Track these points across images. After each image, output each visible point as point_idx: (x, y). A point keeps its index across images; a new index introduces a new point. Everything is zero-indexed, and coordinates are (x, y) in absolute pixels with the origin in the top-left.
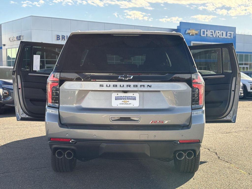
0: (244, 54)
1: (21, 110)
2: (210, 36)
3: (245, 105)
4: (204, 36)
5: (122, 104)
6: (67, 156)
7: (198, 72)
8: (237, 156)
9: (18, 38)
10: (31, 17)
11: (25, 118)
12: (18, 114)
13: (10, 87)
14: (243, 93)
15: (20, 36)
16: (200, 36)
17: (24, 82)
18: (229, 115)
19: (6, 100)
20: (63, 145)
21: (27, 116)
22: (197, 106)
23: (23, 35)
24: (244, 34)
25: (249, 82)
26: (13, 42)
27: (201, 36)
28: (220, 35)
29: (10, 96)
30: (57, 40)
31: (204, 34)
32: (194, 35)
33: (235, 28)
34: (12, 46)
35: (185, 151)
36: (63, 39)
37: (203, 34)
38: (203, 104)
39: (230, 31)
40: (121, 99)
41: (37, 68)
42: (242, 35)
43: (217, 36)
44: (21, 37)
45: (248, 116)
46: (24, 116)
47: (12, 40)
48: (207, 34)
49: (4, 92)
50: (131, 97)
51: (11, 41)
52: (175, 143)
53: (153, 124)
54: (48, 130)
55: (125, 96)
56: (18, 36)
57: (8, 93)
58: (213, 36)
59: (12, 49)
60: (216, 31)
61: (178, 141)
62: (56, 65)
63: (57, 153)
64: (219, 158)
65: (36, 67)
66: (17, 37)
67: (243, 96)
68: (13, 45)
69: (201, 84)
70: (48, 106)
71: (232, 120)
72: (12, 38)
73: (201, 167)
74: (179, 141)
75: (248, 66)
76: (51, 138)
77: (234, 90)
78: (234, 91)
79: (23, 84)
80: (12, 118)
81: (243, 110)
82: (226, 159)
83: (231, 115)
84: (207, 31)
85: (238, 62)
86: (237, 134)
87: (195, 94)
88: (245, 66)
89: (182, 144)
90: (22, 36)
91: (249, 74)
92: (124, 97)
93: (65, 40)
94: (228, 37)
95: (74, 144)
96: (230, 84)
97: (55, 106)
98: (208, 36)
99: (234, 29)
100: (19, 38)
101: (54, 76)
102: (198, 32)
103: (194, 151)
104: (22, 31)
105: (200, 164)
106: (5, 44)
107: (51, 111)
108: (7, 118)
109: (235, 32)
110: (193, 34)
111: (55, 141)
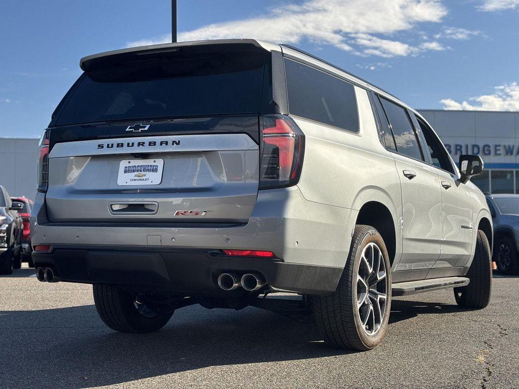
5: (135, 180)
40: (134, 171)
50: (151, 166)
53: (180, 216)
55: (141, 166)
61: (222, 250)
74: (225, 251)
92: (138, 168)
95: (52, 254)
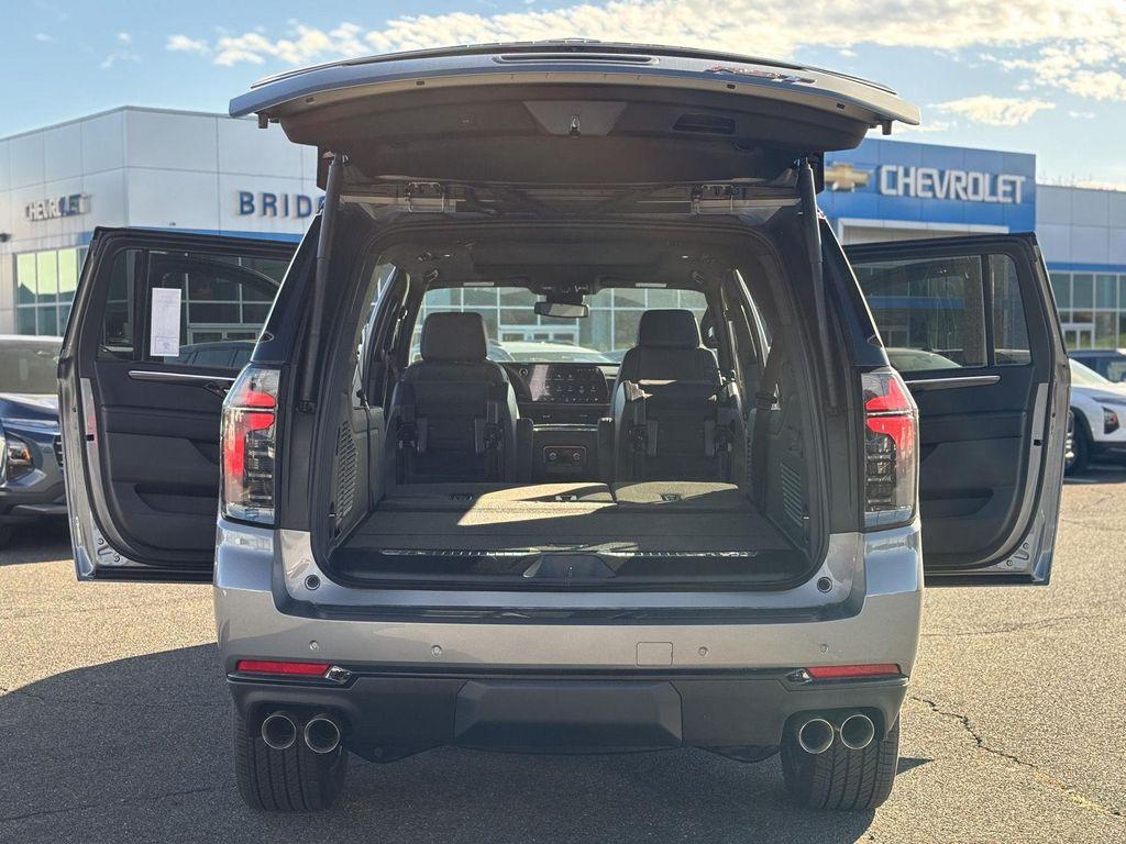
0: (1072, 273)
1: (97, 534)
2: (920, 194)
3: (1081, 500)
4: (893, 192)
6: (311, 739)
7: (888, 363)
8: (1059, 734)
9: (67, 208)
10: (125, 112)
11: (117, 567)
12: (81, 550)
13: (36, 425)
14: (1073, 446)
15: (77, 197)
16: (876, 195)
17: (107, 406)
18: (1022, 553)
19: (19, 485)
20: (295, 691)
21: (124, 561)
22: (884, 513)
23: (87, 191)
24: (1069, 185)
25: (1097, 400)
26: (43, 222)
27: (879, 192)
28: (965, 189)
29: (39, 469)
30: (243, 212)
31: (893, 184)
32: (849, 190)
33: (1032, 158)
34: (39, 242)
35: (835, 715)
36: (269, 210)
37: (889, 187)
38: (915, 505)
39: (1011, 174)
41: (166, 345)
42: (1061, 187)
43: (953, 196)
44: (81, 201)
45: (1097, 549)
46: (111, 558)
47: (41, 213)
48: (907, 186)
49: (14, 451)
51: (33, 220)
52: (790, 678)
54: (229, 621)
56: (67, 195)
57: (28, 457)
58: (935, 196)
59: (39, 254)
60: (947, 173)
61: (806, 669)
62: (265, 337)
63: (269, 725)
64: (979, 741)
65: (161, 343)
66: (62, 201)
67: (1071, 459)
68: (42, 238)
69: (904, 418)
70: (228, 519)
71: (1034, 574)
72: (41, 206)
73: (901, 782)
74: (812, 670)
75: (1091, 327)
76: (239, 662)
77: (1040, 438)
78: (1043, 443)
79: (104, 415)
80: (46, 564)
81: (1075, 523)
82: (1011, 747)
83: (1029, 551)
84: (907, 174)
85: (1058, 310)
86: (1051, 634)
87: (879, 461)
88: (1079, 327)
89: (825, 682)
90: (85, 198)
91: (1098, 365)
93: (275, 214)
94: (1001, 199)
95: (345, 686)
96: (1024, 413)
97: (256, 520)
98: (912, 193)
99: (1025, 163)
100: (72, 204)
101: (252, 386)
102: (869, 176)
103: (878, 716)
104: (82, 176)
105: (899, 773)
106: (7, 232)
107: (238, 541)
108: (24, 566)
109: (1031, 177)
110: (846, 186)
111: (259, 673)
